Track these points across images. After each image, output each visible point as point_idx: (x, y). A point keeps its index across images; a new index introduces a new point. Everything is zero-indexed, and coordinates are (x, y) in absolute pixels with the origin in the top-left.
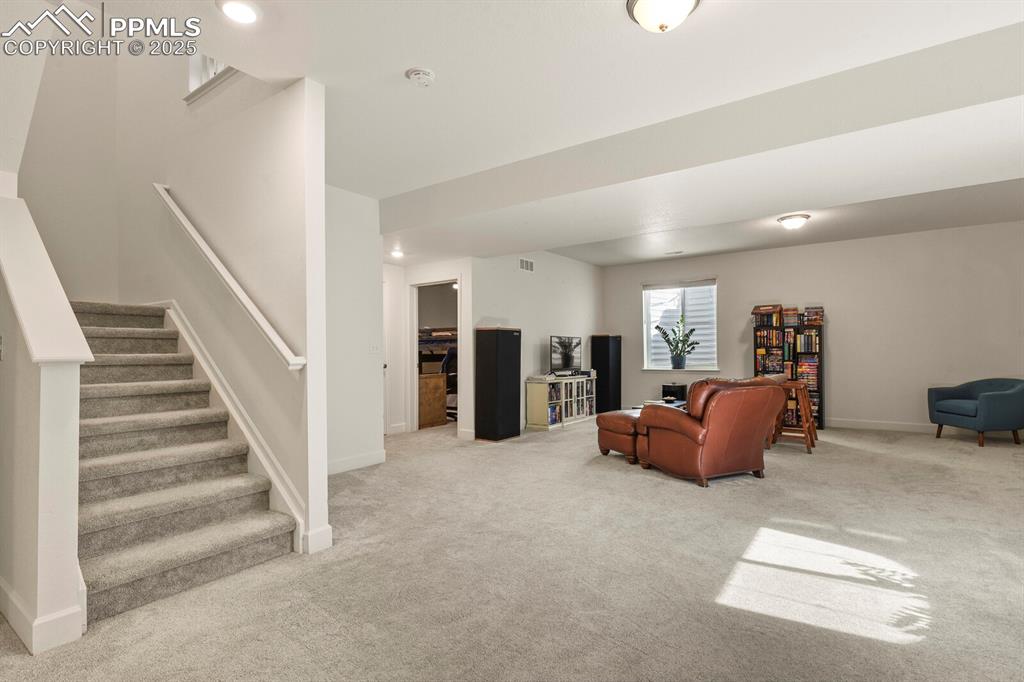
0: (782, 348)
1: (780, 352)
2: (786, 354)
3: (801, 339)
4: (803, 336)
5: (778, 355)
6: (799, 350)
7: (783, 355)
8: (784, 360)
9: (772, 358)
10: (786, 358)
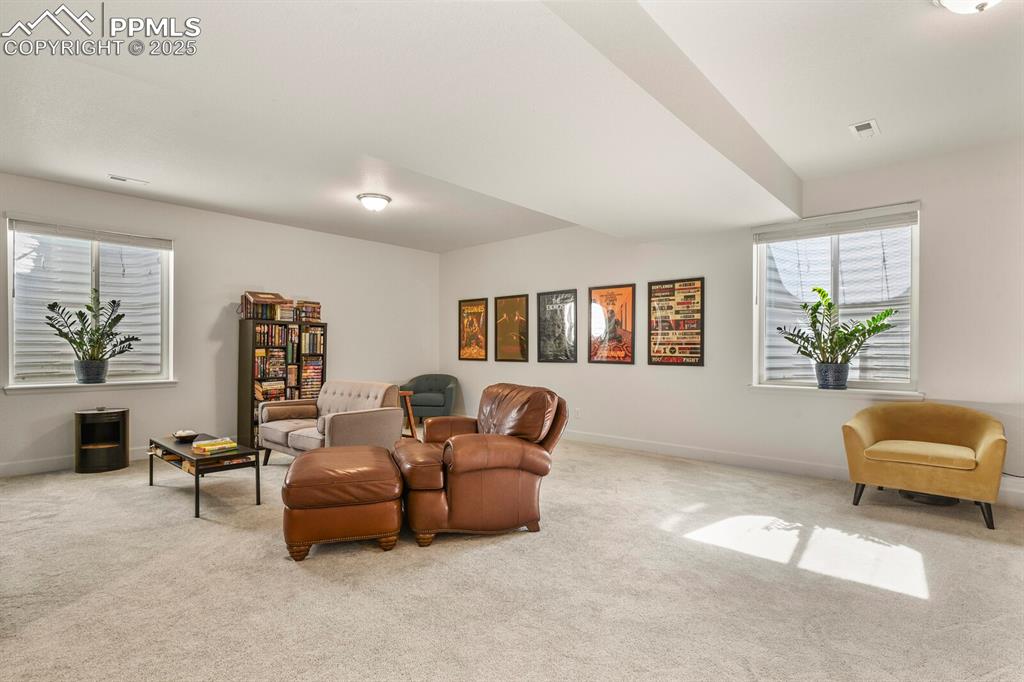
0: (285, 349)
1: (282, 354)
2: (290, 357)
3: (306, 337)
4: (308, 334)
5: (279, 356)
6: (303, 352)
7: (286, 357)
8: (287, 364)
9: (273, 360)
10: (290, 361)
